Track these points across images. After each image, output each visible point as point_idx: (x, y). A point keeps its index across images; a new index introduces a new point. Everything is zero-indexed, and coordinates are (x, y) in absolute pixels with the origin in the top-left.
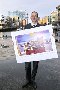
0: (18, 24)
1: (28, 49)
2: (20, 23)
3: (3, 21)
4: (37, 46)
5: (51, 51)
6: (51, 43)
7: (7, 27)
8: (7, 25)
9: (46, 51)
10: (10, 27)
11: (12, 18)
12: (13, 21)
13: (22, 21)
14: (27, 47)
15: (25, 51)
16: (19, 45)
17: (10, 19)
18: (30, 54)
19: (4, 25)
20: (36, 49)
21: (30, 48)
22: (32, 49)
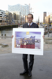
0: (19, 21)
1: (22, 43)
2: (22, 19)
3: (2, 17)
4: (29, 42)
5: (39, 49)
6: (40, 43)
7: (6, 24)
8: (5, 22)
9: (35, 48)
10: (10, 24)
11: (13, 13)
12: (13, 17)
13: (24, 17)
14: (22, 42)
15: (19, 44)
16: (17, 39)
17: (10, 14)
18: (23, 48)
19: (2, 21)
20: (28, 44)
21: (24, 43)
22: (25, 44)
